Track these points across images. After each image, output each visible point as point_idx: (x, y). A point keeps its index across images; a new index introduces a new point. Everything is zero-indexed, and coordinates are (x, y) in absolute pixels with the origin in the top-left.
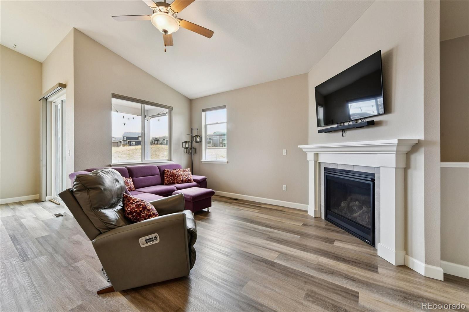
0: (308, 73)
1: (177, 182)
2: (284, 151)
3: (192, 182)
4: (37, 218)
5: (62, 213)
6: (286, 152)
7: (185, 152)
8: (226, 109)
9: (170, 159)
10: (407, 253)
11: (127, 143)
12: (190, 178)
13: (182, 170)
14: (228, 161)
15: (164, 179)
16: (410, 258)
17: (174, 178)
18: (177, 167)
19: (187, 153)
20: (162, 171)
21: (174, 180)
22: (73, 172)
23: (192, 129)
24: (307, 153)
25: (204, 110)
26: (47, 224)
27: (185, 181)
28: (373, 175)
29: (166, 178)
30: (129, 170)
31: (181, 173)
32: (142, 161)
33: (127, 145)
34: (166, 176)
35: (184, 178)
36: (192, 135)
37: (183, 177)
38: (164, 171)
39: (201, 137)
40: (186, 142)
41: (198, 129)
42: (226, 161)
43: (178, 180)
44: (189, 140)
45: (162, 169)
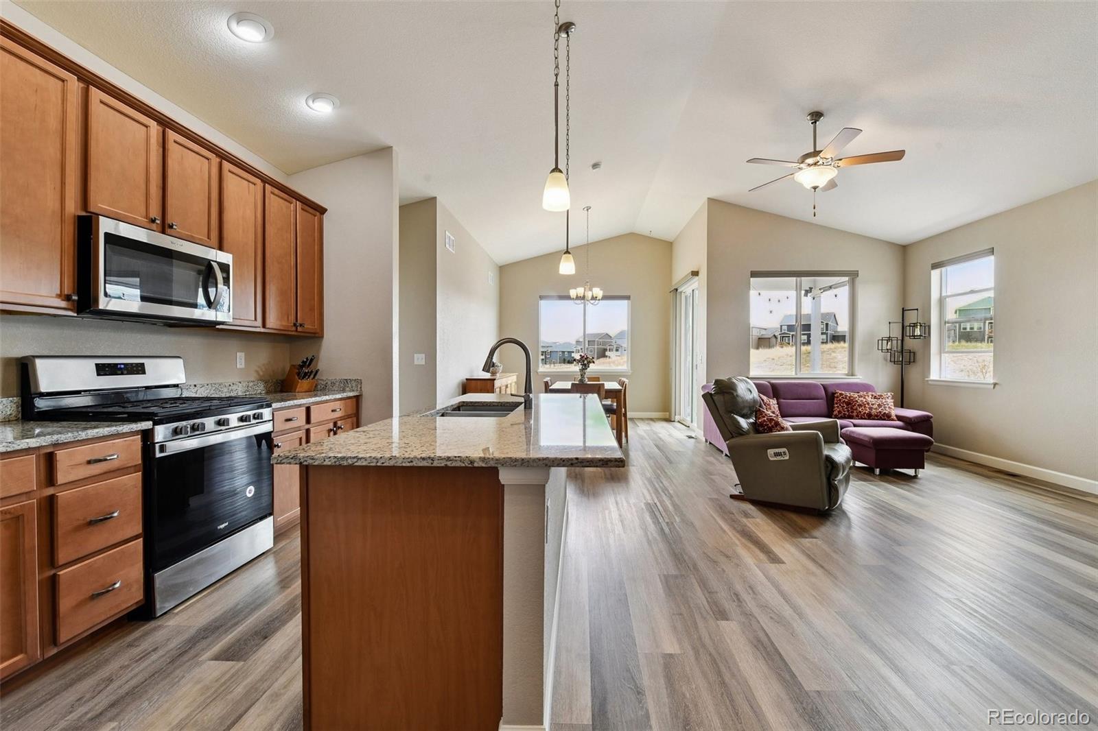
1: (857, 416)
3: (893, 420)
4: (670, 435)
5: (693, 436)
7: (885, 360)
8: (992, 258)
9: (852, 373)
11: (789, 340)
12: (887, 412)
13: (872, 395)
14: (997, 382)
15: (833, 407)
17: (852, 408)
18: (867, 388)
19: (891, 361)
20: (830, 394)
21: (852, 412)
22: (705, 383)
23: (904, 310)
25: (935, 266)
26: (680, 441)
27: (877, 416)
29: (838, 407)
30: (774, 386)
31: (869, 399)
32: (796, 374)
33: (789, 344)
34: (837, 404)
35: (874, 410)
36: (903, 323)
37: (871, 408)
38: (833, 394)
39: (927, 328)
40: (889, 339)
41: (918, 309)
42: (992, 382)
43: (860, 412)
44: (896, 333)
45: (831, 390)
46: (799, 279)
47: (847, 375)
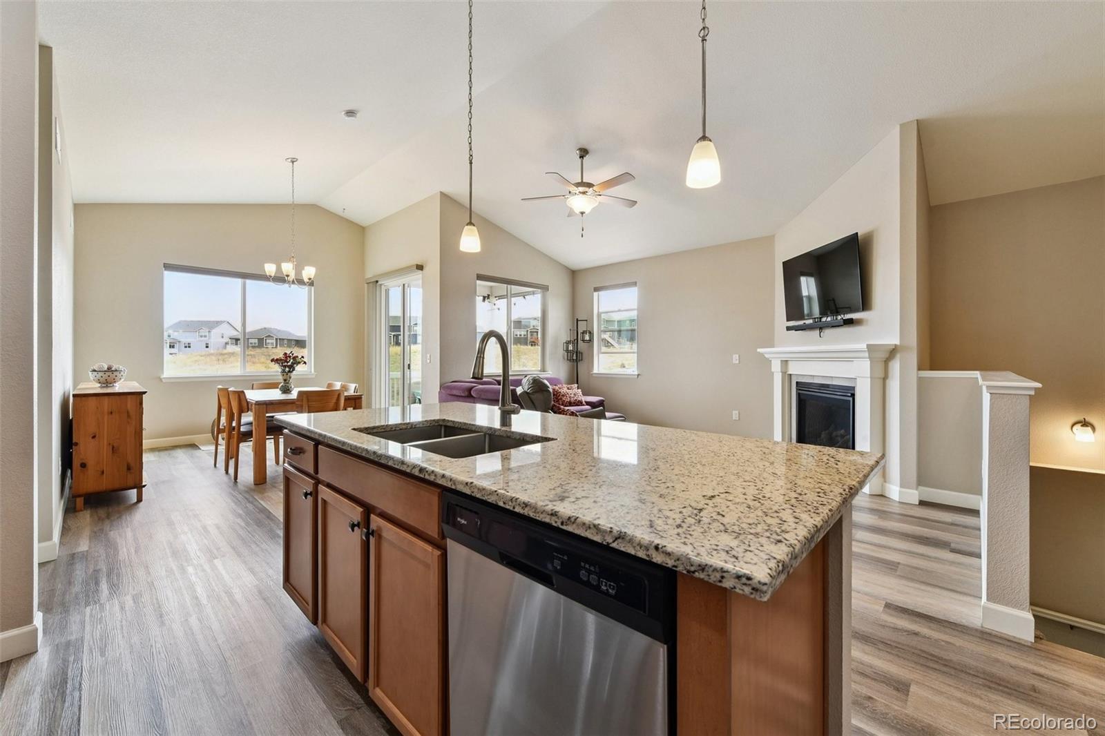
0: (774, 236)
1: (562, 404)
2: (736, 357)
3: (584, 405)
6: (738, 358)
7: (564, 358)
8: (636, 287)
9: (543, 370)
10: (885, 482)
12: (580, 399)
13: (565, 386)
14: (640, 373)
16: (887, 485)
18: (554, 381)
19: (568, 359)
23: (577, 320)
24: (771, 361)
25: (596, 289)
27: (574, 403)
28: (853, 388)
31: (566, 390)
36: (577, 330)
37: (570, 397)
39: (591, 333)
40: (568, 342)
41: (586, 320)
42: (636, 373)
44: (572, 338)
46: (509, 286)
47: (540, 371)
